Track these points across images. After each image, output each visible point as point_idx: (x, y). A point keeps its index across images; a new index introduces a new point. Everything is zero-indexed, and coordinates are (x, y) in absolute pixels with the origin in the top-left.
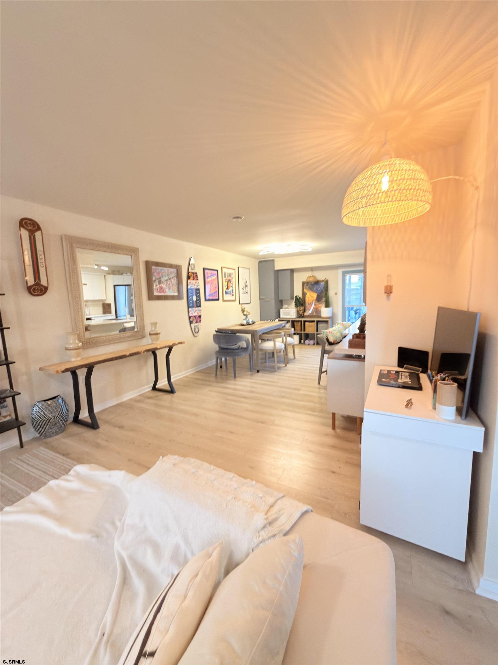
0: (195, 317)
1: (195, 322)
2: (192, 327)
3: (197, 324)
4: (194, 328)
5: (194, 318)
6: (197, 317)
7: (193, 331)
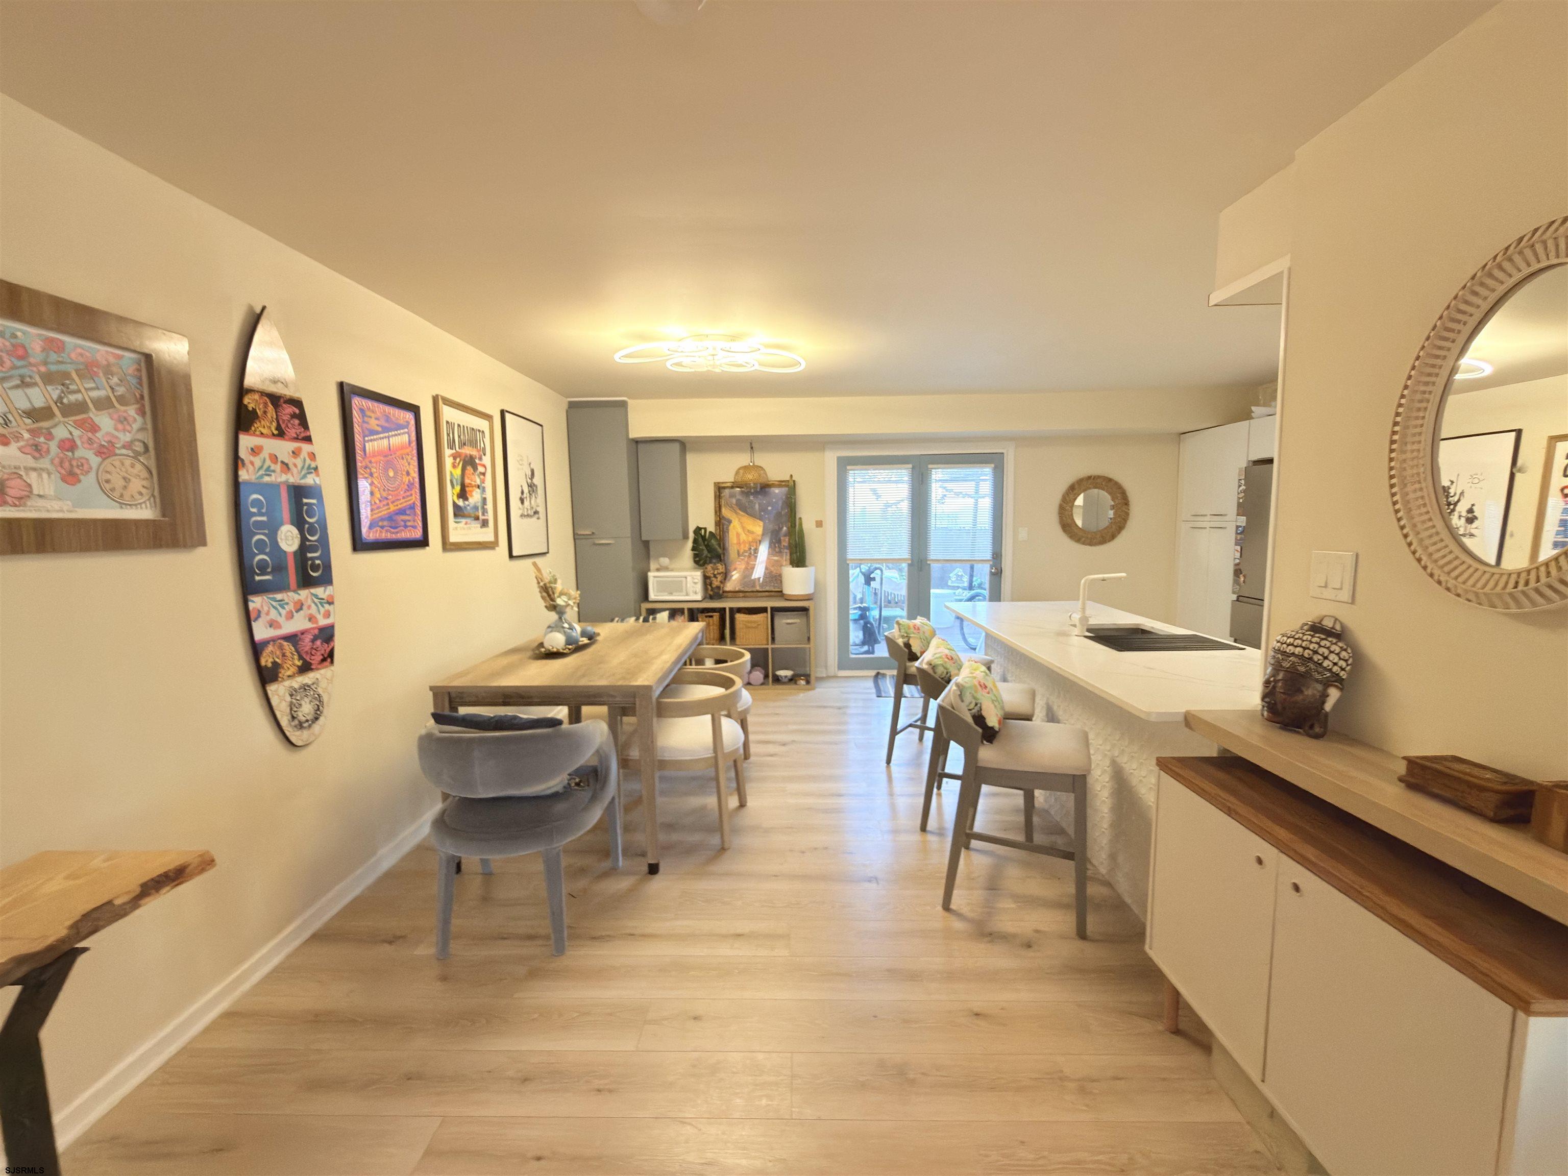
0: (292, 638)
1: (293, 670)
2: (274, 701)
3: (308, 678)
4: (291, 705)
5: (288, 647)
6: (308, 638)
7: (284, 721)
